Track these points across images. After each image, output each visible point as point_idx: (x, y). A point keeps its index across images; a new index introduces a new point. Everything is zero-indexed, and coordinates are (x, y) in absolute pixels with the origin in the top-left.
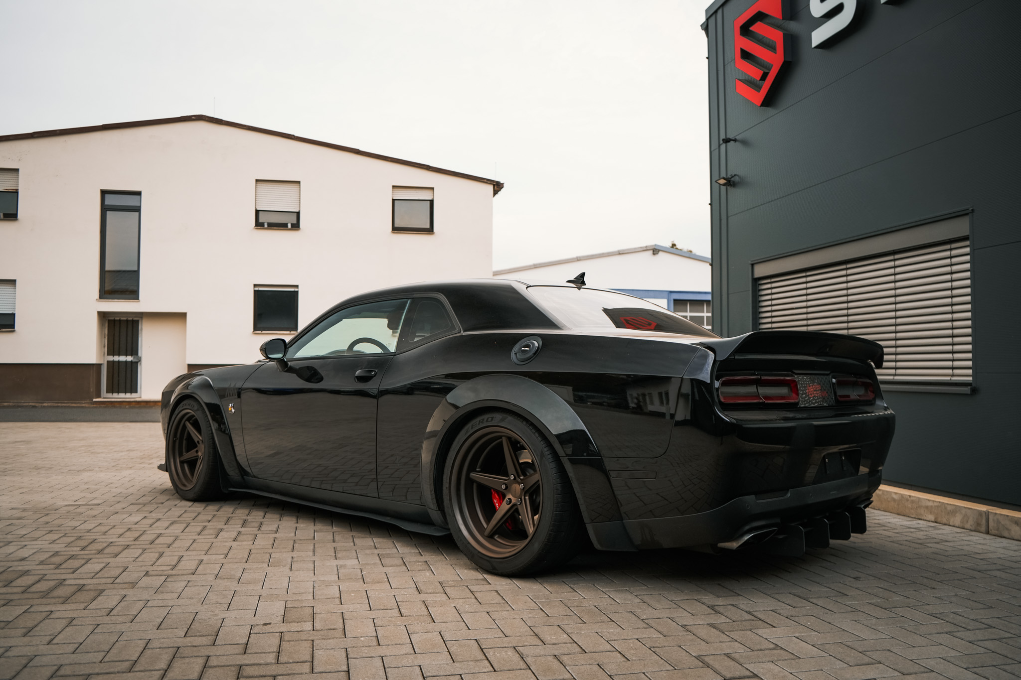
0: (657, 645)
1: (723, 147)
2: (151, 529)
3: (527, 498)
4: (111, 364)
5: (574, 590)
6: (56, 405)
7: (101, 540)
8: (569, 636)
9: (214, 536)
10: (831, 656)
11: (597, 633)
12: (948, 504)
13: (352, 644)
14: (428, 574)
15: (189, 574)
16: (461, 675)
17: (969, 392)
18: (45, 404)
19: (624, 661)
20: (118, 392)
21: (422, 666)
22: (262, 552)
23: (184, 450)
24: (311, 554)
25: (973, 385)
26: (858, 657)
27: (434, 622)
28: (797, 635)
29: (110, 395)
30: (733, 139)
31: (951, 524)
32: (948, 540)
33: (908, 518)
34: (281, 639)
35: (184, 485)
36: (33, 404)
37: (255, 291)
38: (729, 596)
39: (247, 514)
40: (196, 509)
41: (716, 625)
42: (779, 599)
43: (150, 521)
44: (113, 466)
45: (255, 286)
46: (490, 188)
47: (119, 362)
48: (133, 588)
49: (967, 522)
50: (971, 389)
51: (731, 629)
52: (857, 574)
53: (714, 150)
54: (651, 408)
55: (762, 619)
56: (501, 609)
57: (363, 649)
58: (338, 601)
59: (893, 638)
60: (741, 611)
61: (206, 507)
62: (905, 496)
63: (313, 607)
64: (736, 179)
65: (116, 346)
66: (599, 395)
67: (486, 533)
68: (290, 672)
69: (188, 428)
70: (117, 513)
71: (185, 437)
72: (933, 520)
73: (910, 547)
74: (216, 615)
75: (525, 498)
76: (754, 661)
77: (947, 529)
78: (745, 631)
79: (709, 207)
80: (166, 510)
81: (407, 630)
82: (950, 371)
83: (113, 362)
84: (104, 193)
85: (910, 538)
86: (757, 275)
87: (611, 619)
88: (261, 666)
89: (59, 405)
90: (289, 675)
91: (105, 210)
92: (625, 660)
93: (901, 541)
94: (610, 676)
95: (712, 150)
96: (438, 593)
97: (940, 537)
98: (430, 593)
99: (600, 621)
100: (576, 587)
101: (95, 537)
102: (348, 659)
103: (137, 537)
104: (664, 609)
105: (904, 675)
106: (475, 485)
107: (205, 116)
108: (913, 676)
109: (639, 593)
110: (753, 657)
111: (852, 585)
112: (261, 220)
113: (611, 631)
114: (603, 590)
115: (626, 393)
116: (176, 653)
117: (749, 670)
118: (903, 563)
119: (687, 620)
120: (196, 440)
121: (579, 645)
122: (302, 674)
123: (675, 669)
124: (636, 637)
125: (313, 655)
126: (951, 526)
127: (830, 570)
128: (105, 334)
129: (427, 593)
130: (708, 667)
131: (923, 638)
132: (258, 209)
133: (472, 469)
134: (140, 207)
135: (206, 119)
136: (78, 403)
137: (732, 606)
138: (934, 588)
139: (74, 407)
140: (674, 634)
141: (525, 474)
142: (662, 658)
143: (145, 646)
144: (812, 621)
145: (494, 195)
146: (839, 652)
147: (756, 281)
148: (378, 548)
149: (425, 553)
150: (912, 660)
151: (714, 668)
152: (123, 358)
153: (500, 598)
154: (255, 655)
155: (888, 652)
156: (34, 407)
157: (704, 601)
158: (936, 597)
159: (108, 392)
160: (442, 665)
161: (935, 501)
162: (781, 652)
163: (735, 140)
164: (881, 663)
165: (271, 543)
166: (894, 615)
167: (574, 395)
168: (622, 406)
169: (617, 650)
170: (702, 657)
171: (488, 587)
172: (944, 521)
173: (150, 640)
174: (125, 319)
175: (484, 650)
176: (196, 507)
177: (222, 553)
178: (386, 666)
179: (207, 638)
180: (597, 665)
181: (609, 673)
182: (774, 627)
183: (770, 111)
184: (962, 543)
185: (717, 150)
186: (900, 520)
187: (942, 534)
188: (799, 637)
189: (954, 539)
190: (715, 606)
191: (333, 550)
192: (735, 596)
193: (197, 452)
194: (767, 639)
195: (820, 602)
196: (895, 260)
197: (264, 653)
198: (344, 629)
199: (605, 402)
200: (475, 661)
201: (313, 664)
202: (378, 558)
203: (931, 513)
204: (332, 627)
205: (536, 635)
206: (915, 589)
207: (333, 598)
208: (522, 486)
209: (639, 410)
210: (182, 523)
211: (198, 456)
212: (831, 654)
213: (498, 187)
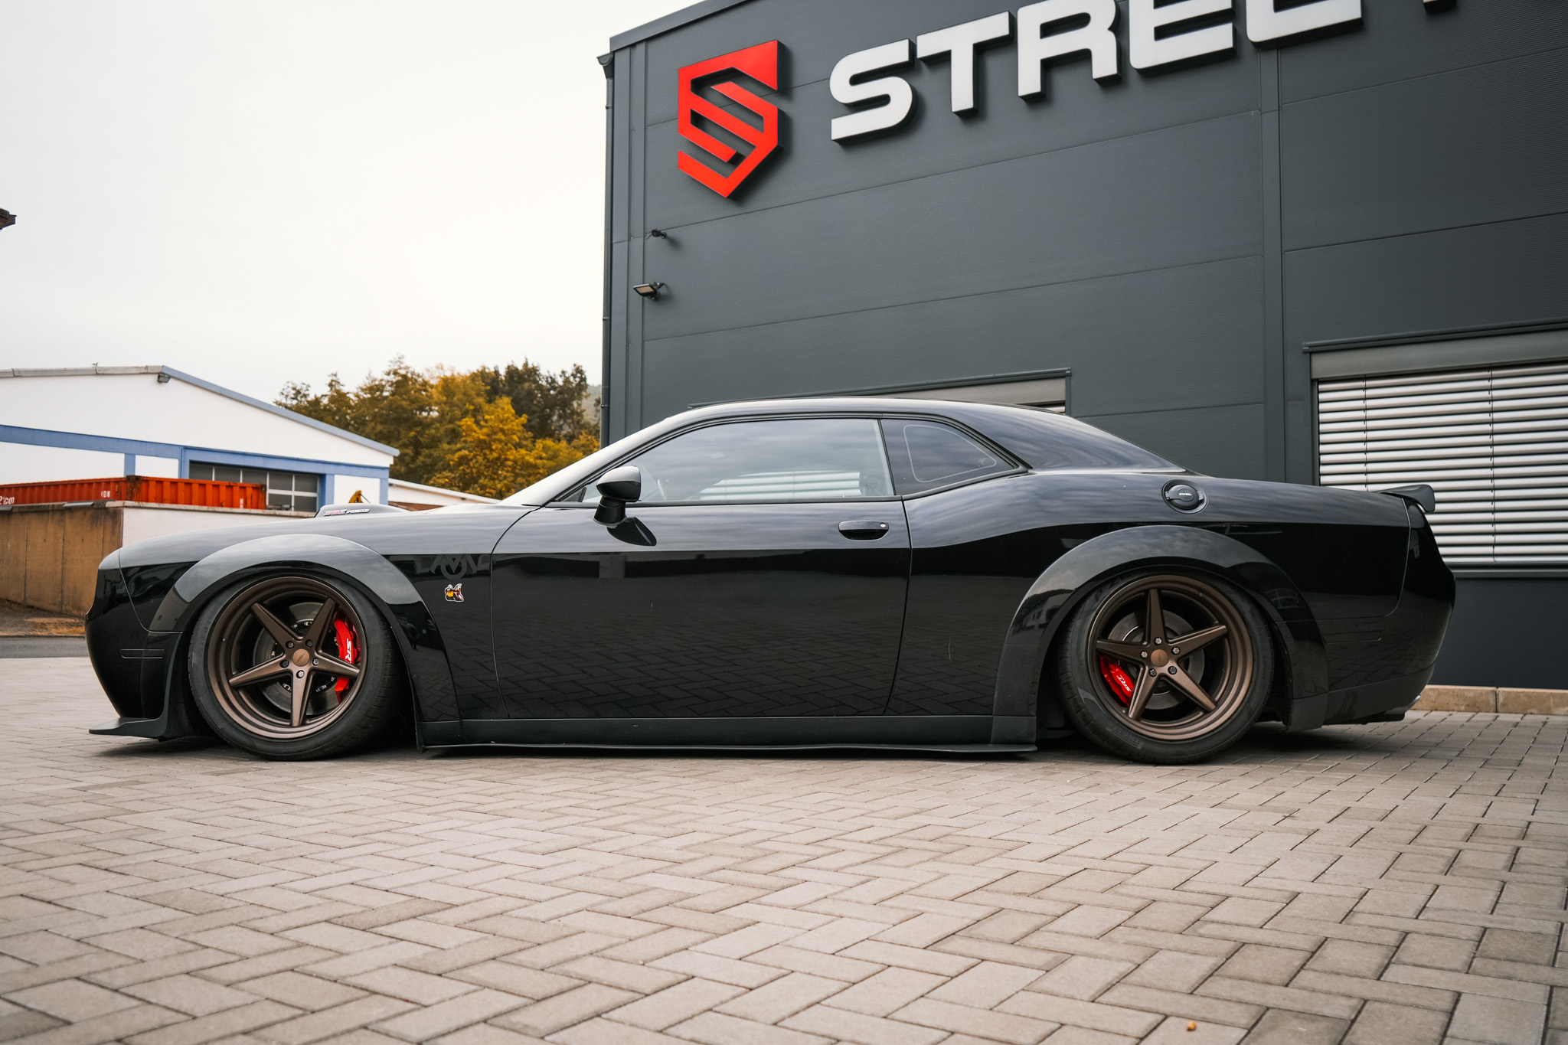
1: (639, 240)
30: (663, 232)
64: (663, 290)
67: (1132, 715)
163: (665, 236)
183: (733, 206)
185: (626, 244)
193: (283, 664)
208: (1176, 650)
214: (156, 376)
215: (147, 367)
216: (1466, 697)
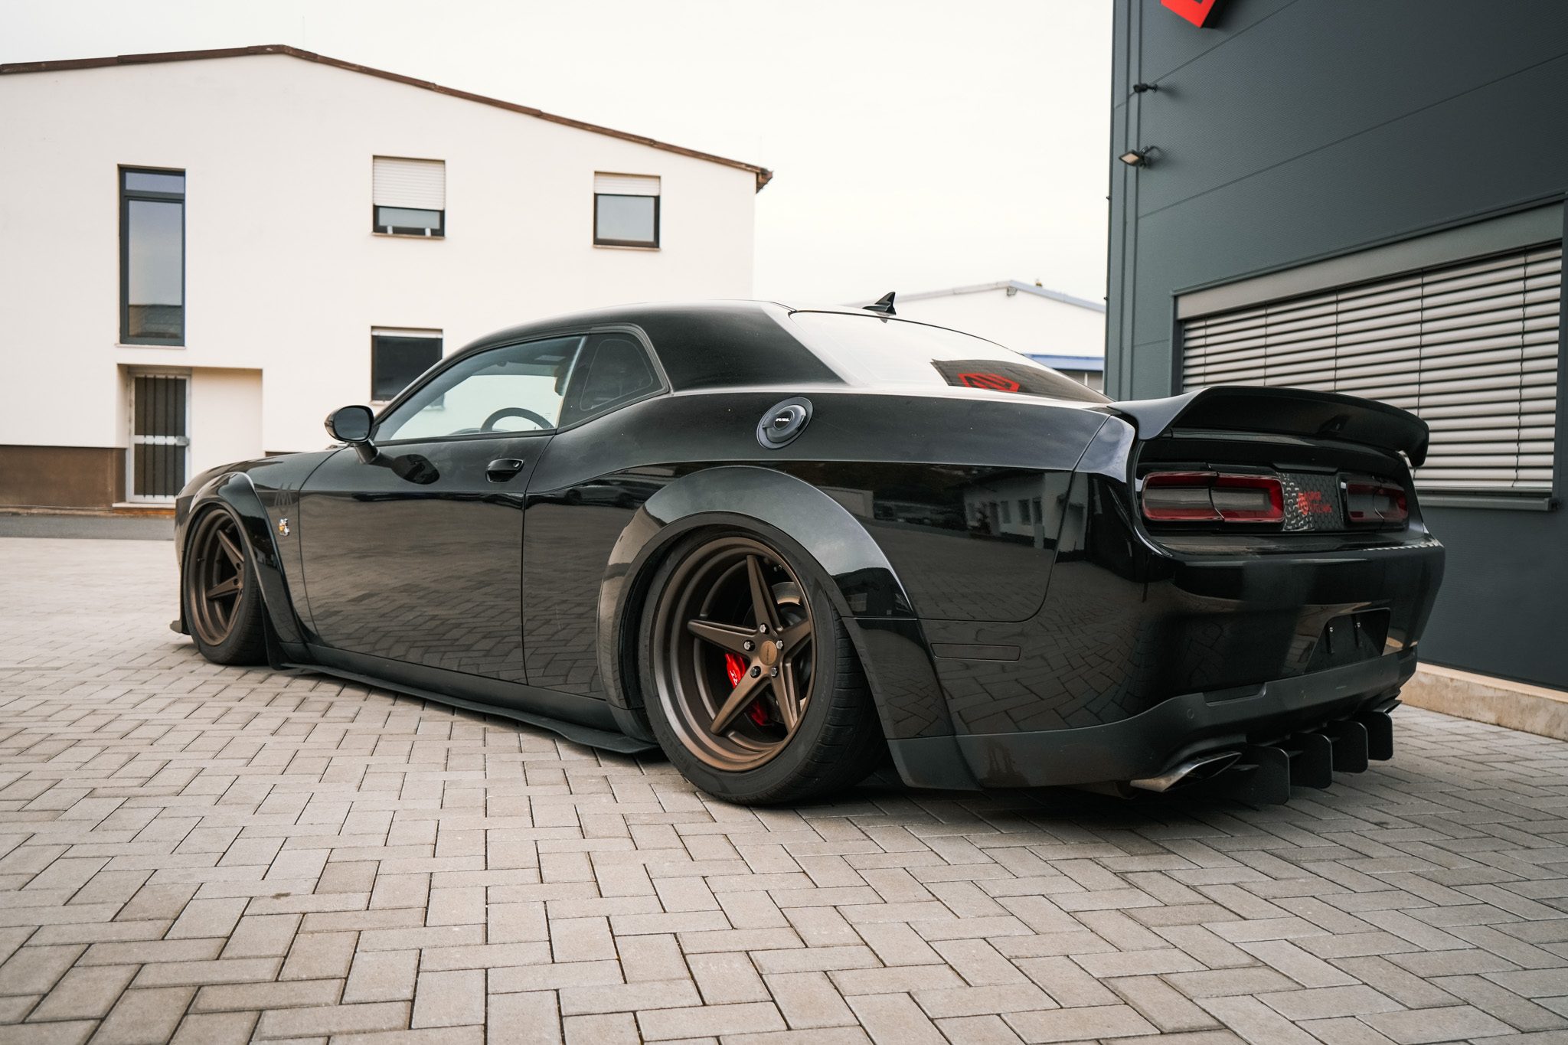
0: (1023, 952)
1: (1134, 99)
2: (133, 711)
3: (788, 665)
4: (141, 449)
5: (866, 835)
6: (52, 512)
7: (34, 730)
8: (854, 930)
9: (240, 725)
10: (1367, 984)
11: (907, 923)
12: (1522, 694)
13: (434, 940)
14: (604, 800)
15: (168, 795)
16: (634, 1013)
17: (1546, 508)
18: (34, 511)
19: (960, 987)
20: (154, 494)
21: (560, 991)
22: (317, 756)
23: (215, 579)
24: (404, 759)
25: (1554, 496)
26: (1420, 989)
27: (601, 896)
28: (1290, 937)
29: (140, 498)
30: (1152, 86)
31: (1527, 729)
32: (1528, 757)
33: (1447, 716)
34: (299, 928)
35: (213, 638)
36: (14, 510)
37: (374, 337)
38: (1152, 854)
39: (312, 688)
40: (226, 678)
41: (1133, 912)
42: (1246, 861)
43: (133, 698)
44: (111, 607)
45: (373, 328)
46: (752, 178)
47: (154, 446)
48: (54, 819)
49: (1559, 725)
50: (1549, 501)
51: (1162, 922)
52: (1380, 817)
53: (1118, 106)
54: (1005, 528)
55: (1219, 901)
56: (730, 871)
57: (453, 950)
58: (429, 849)
59: (1478, 948)
60: (1178, 884)
61: (244, 675)
62: (1442, 679)
63: (380, 861)
64: (1155, 154)
65: (150, 419)
66: (919, 506)
67: (714, 727)
68: (294, 1001)
69: (222, 542)
70: (84, 683)
71: (217, 558)
72: (1493, 721)
73: (1464, 768)
74: (191, 876)
75: (784, 667)
76: (1214, 992)
77: (1521, 738)
78: (1190, 927)
79: (1107, 202)
80: (172, 680)
81: (546, 910)
82: (1512, 473)
83: (145, 445)
84: (123, 170)
85: (1459, 753)
86: (1182, 315)
87: (934, 895)
88: (241, 988)
89: (58, 512)
90: (291, 1007)
91: (126, 198)
92: (962, 983)
93: (1444, 756)
94: (932, 1020)
95: (1115, 106)
96: (618, 837)
97: (1514, 752)
98: (603, 837)
99: (914, 899)
100: (871, 830)
101: (25, 725)
102: (418, 973)
103: (101, 725)
104: (1032, 876)
105: (1523, 1033)
106: (696, 643)
107: (288, 47)
108: (1543, 1035)
109: (985, 844)
110: (1212, 983)
111: (1376, 838)
112: (382, 223)
113: (932, 921)
114: (920, 837)
115: (963, 503)
116: (81, 956)
117: (1209, 1013)
118: (1460, 798)
119: (1077, 901)
120: (234, 561)
121: (872, 949)
122: (318, 1006)
123: (1062, 1008)
124: (983, 935)
125: (352, 963)
126: (1527, 732)
127: (1329, 807)
128: (130, 400)
129: (597, 837)
130: (1126, 1004)
131: (1538, 950)
132: (377, 204)
133: (692, 613)
134: (184, 195)
135: (291, 52)
136: (88, 510)
137: (1159, 874)
138: (1529, 848)
139: (80, 516)
140: (1054, 930)
141: (785, 624)
142: (1033, 982)
143: (25, 939)
144: (1314, 908)
145: (757, 192)
146: (1381, 978)
147: (1181, 326)
148: (525, 752)
149: (606, 763)
150: (1529, 1000)
151: (1138, 1006)
152: (160, 440)
153: (731, 848)
154: (237, 962)
155: (1477, 980)
156: (14, 514)
157: (1106, 861)
158: (1538, 865)
159: (137, 492)
160: (601, 990)
161: (1499, 689)
162: (1266, 972)
163: (1155, 88)
164: (1469, 1004)
165: (338, 738)
166: (1469, 901)
167: (875, 506)
168: (955, 524)
169: (947, 963)
170: (1112, 981)
171: (710, 827)
172: (1515, 723)
173: (40, 927)
174: (164, 377)
175: (687, 957)
176: (226, 675)
177: (243, 756)
178: (489, 991)
179: (155, 924)
180: (907, 995)
181: (930, 1015)
182: (1245, 919)
183: (1218, 35)
184: (1556, 763)
185: (1124, 106)
186: (1435, 720)
187: (1516, 746)
188: (1296, 943)
189: (1540, 756)
190: (1127, 872)
191: (444, 754)
192: (1162, 853)
193: (236, 582)
194: (1233, 944)
195: (1323, 869)
196: (1423, 285)
197: (257, 957)
198: (427, 908)
199: (927, 518)
200: (668, 980)
201: (346, 984)
202: (521, 770)
203: (1490, 709)
204: (405, 904)
205: (791, 926)
206: (1496, 849)
207: (421, 844)
208: (779, 644)
209: (983, 532)
210: (192, 702)
211: (237, 589)
212: (1365, 981)
213: (763, 177)
214: (1005, 291)
215: (997, 284)
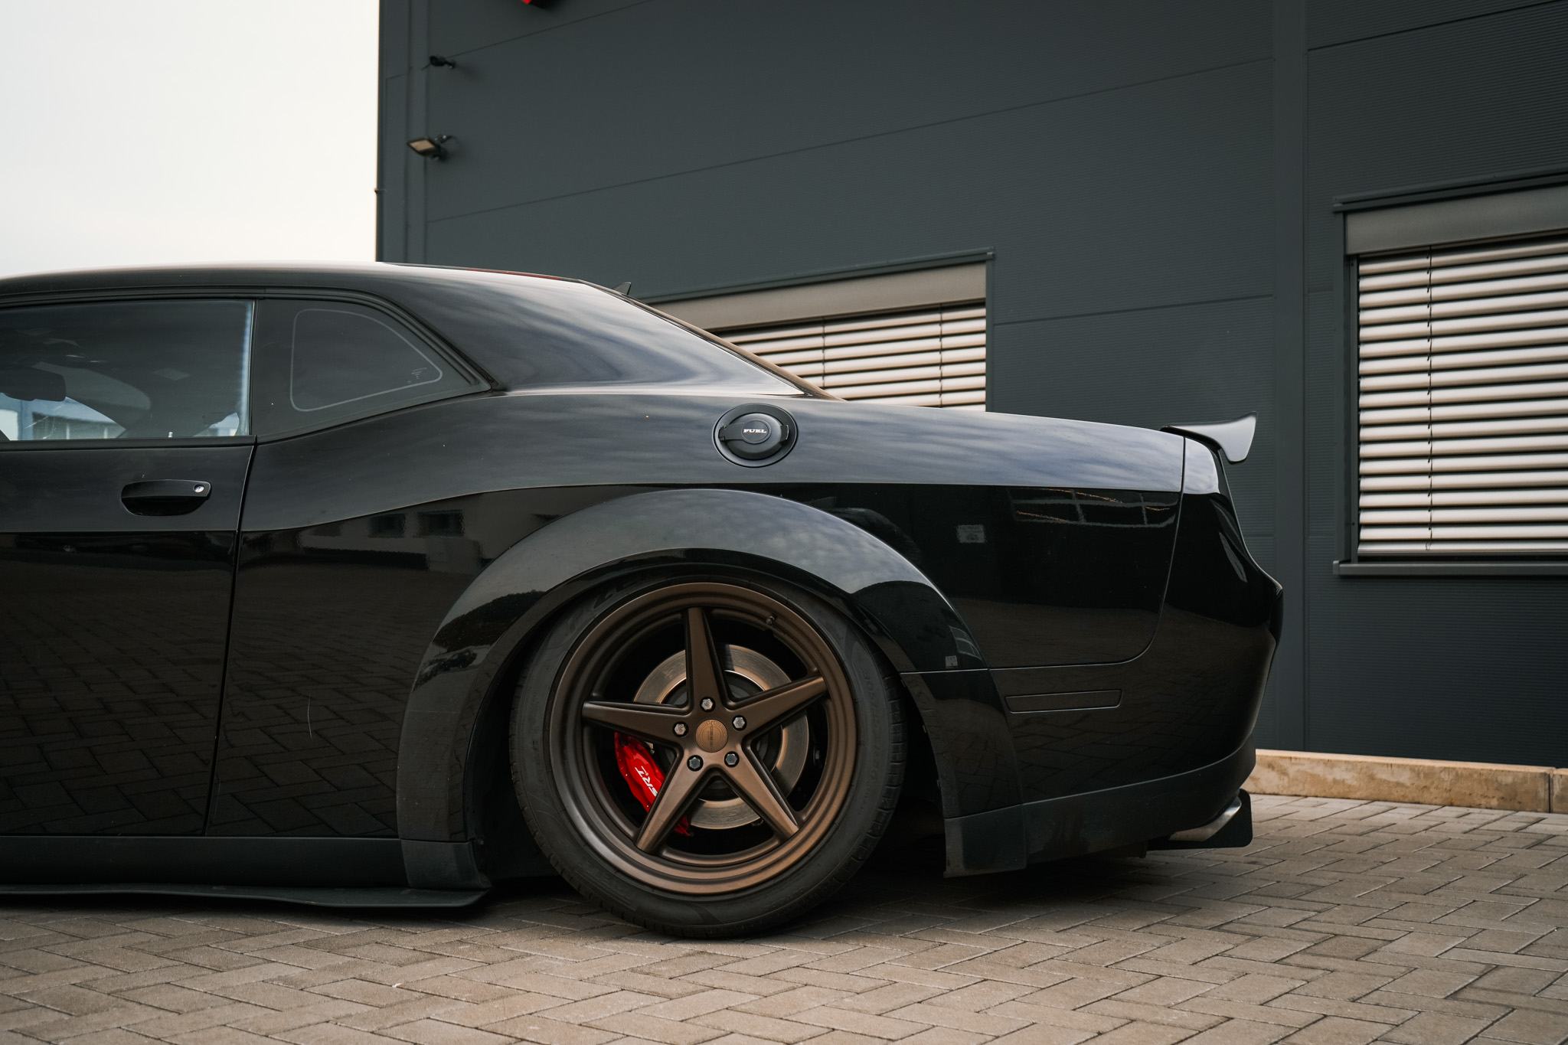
1: (421, 73)
3: (750, 749)
30: (450, 60)
64: (452, 145)
67: (645, 844)
163: (453, 65)
208: (739, 722)
216: (1500, 784)
